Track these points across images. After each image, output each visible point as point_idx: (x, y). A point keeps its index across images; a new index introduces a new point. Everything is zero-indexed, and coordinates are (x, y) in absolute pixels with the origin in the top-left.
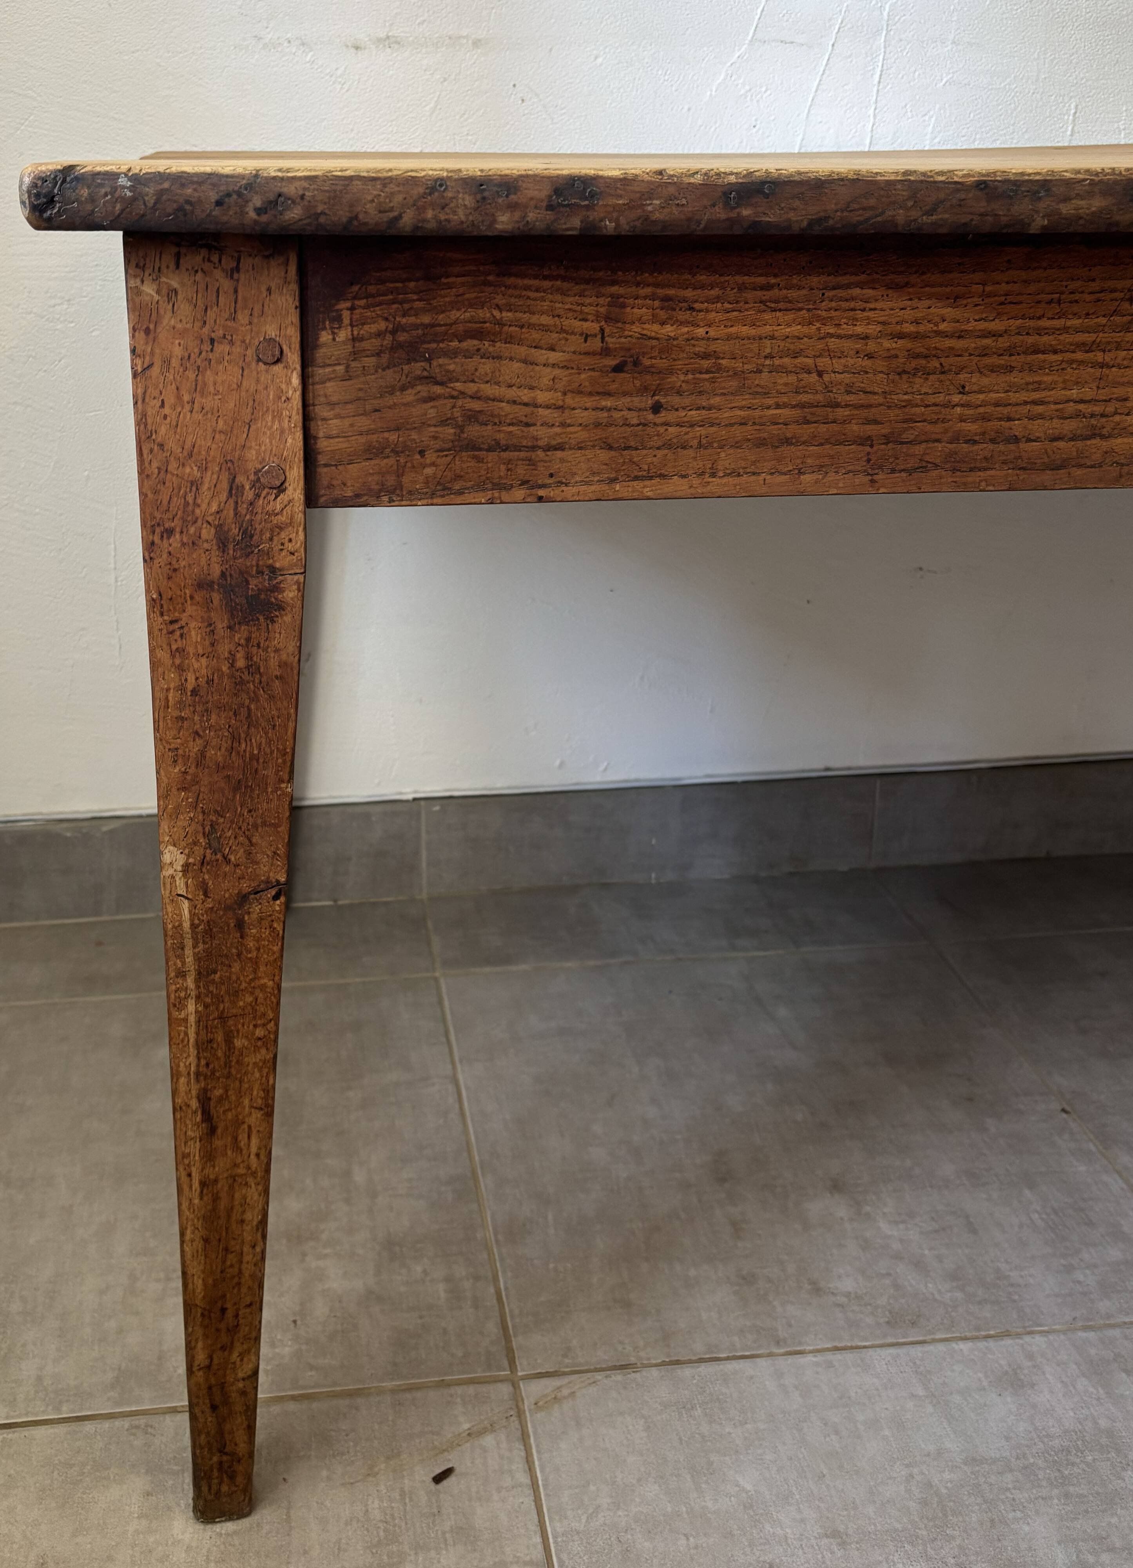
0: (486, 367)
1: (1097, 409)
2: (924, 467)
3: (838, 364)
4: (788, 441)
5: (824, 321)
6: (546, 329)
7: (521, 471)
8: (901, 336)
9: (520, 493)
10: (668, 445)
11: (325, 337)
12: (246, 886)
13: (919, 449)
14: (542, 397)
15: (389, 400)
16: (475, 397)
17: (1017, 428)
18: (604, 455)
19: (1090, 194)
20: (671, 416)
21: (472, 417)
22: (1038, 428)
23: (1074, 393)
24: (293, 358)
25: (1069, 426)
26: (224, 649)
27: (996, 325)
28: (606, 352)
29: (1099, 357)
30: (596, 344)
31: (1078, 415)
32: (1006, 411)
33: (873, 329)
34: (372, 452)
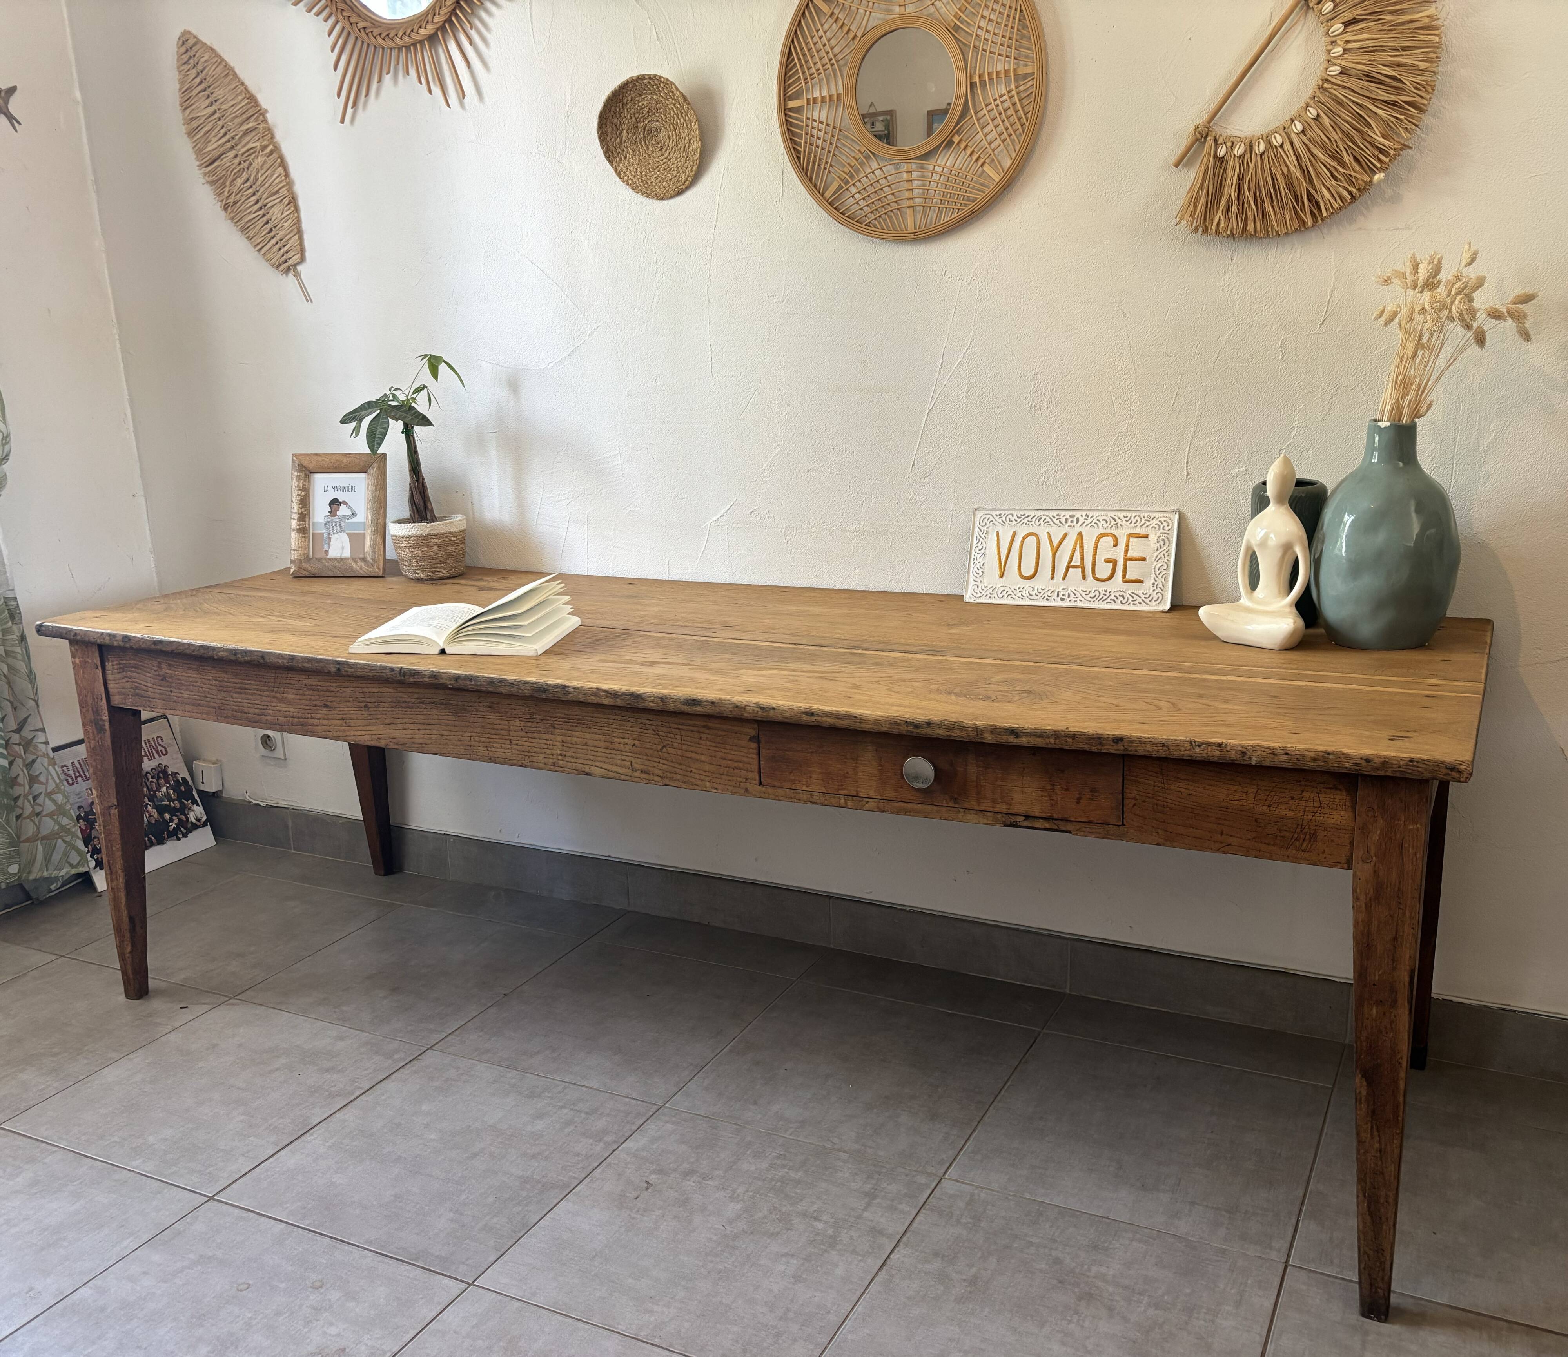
0: (137, 675)
1: (262, 707)
2: (227, 717)
3: (205, 686)
4: (199, 705)
5: (200, 674)
6: (146, 667)
7: (148, 703)
8: (216, 681)
9: (149, 709)
10: (175, 702)
11: (107, 664)
12: (110, 804)
13: (226, 712)
14: (149, 685)
15: (120, 681)
16: (137, 683)
17: (245, 709)
18: (163, 702)
19: (223, 651)
20: (175, 694)
21: (137, 688)
22: (251, 711)
23: (256, 702)
24: (100, 668)
25: (257, 711)
26: (97, 739)
27: (236, 681)
28: (159, 675)
29: (259, 693)
30: (157, 673)
31: (258, 708)
32: (242, 704)
33: (210, 678)
34: (120, 693)
